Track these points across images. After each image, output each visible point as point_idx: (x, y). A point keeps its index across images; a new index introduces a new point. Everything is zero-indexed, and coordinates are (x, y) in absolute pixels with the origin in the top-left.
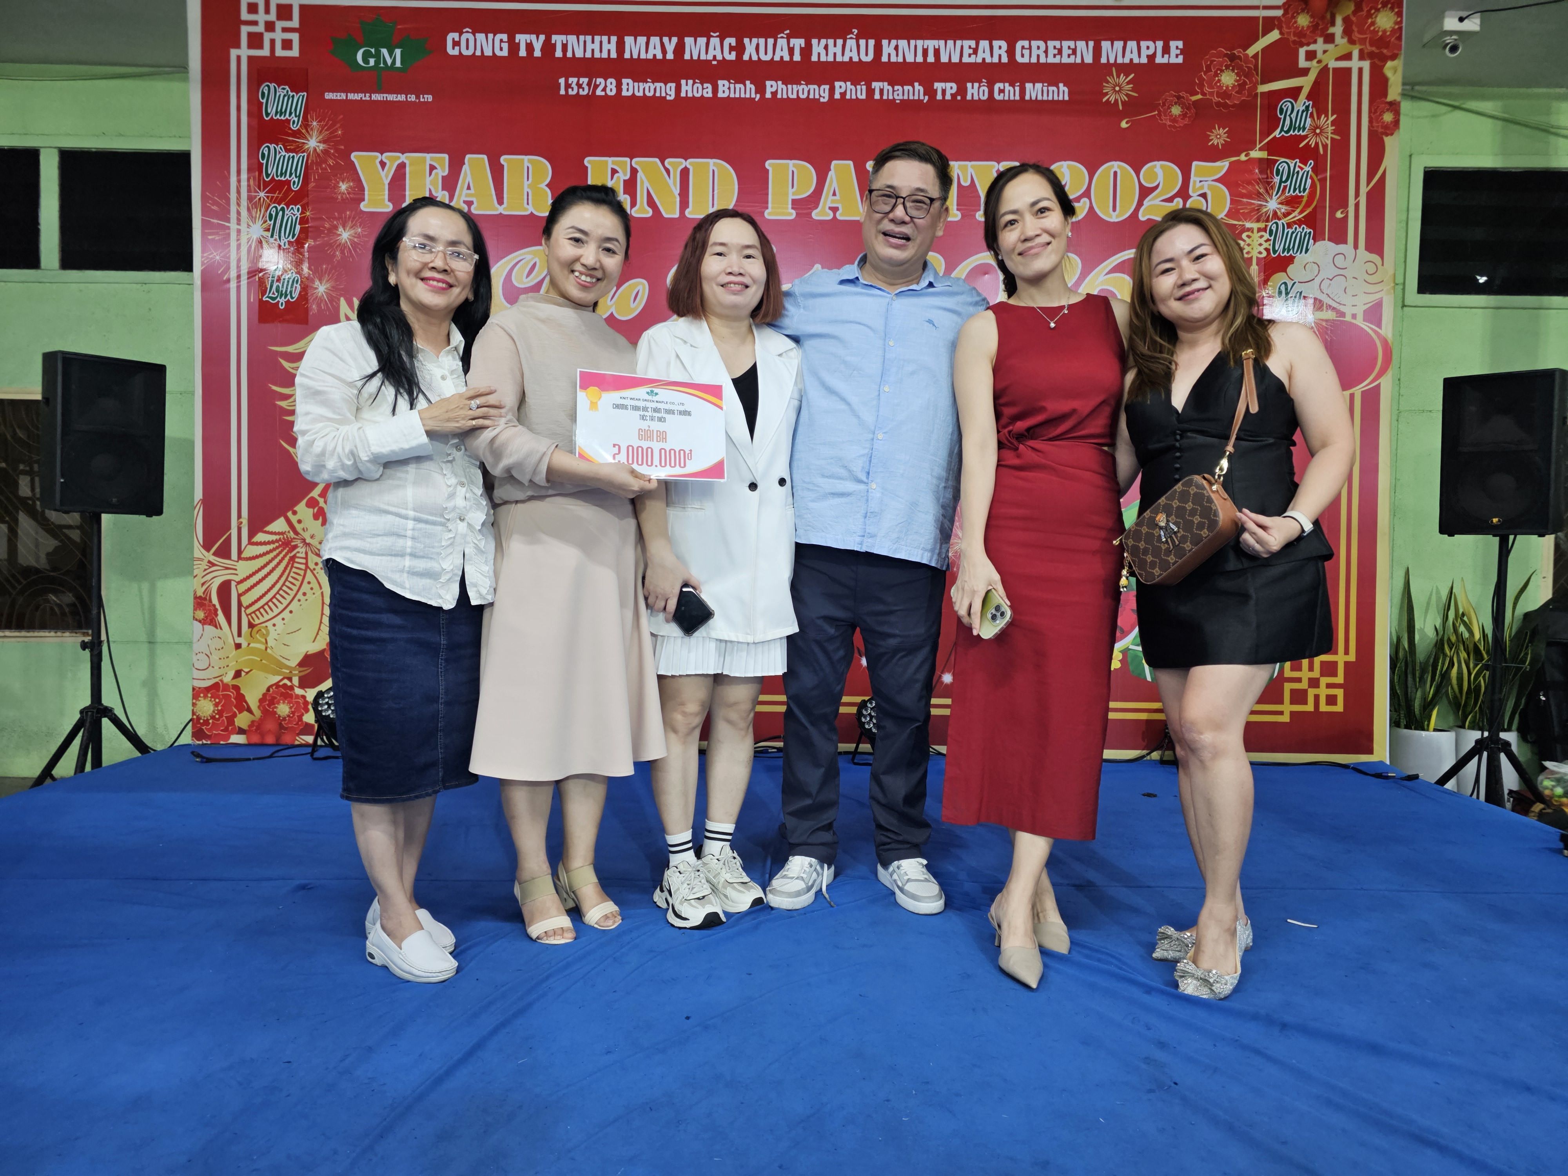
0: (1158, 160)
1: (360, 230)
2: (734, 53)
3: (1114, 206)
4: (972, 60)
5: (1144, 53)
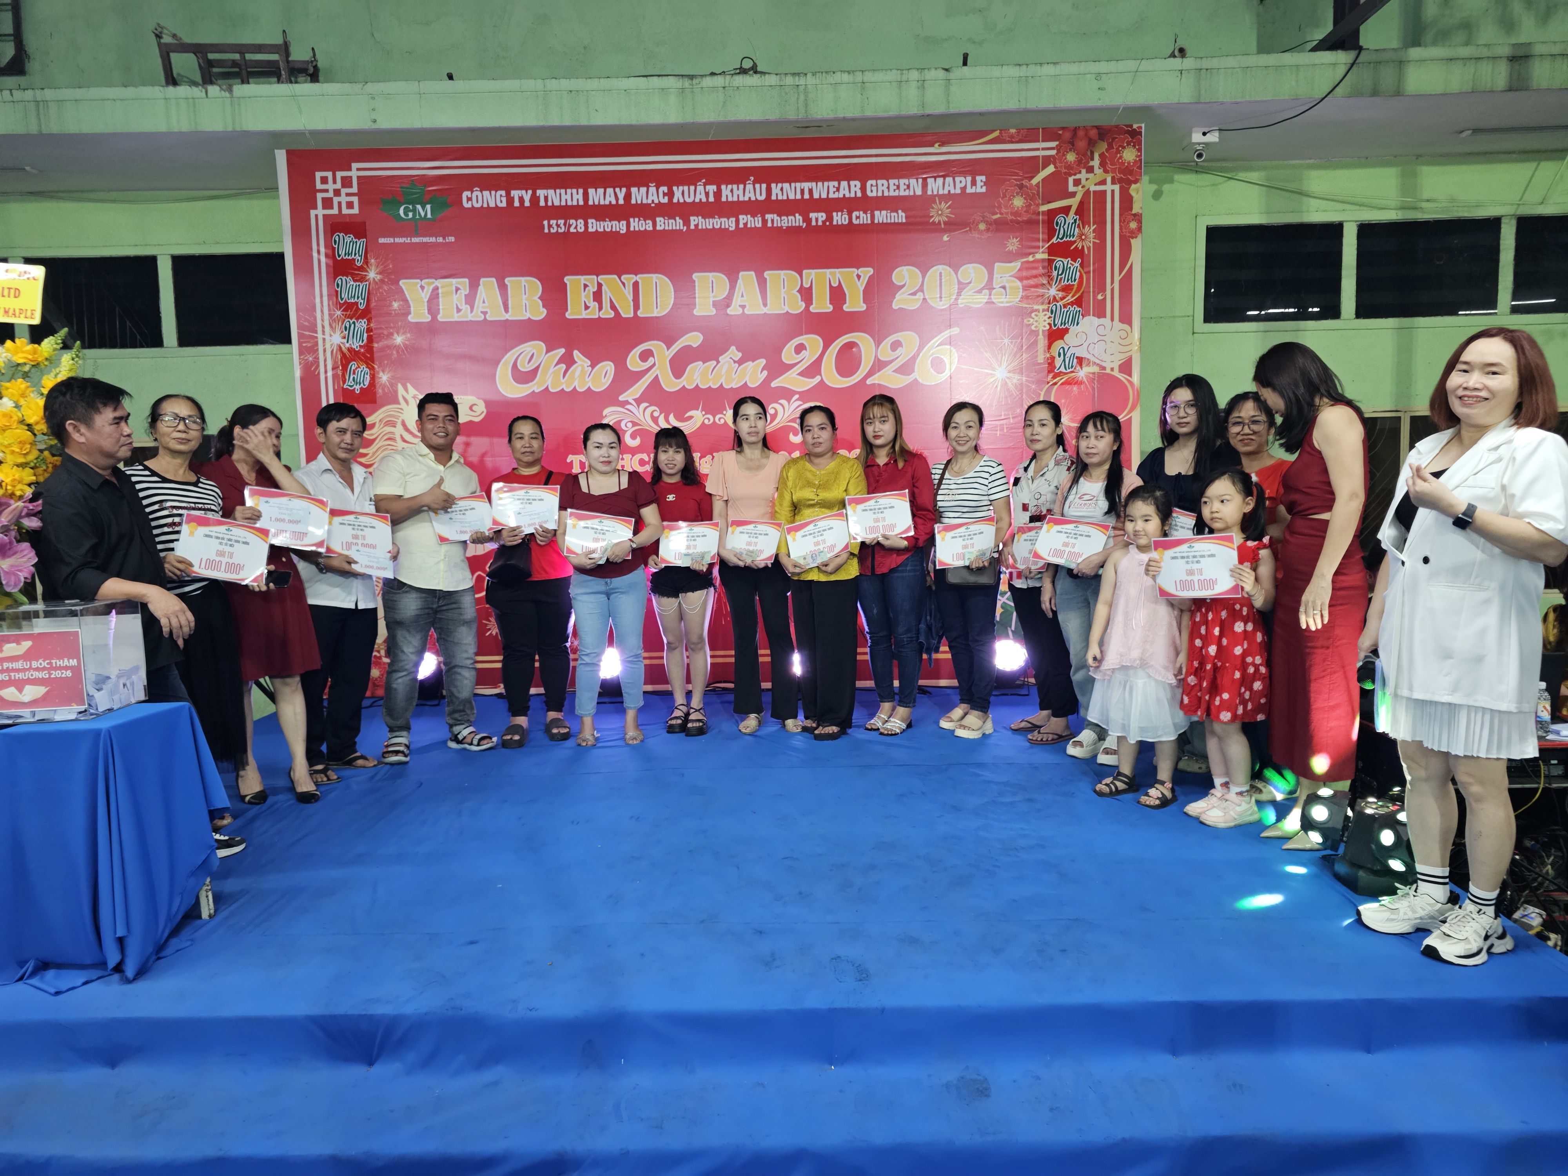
0: (971, 263)
1: (409, 335)
2: (666, 198)
3: (941, 297)
4: (836, 196)
5: (958, 186)
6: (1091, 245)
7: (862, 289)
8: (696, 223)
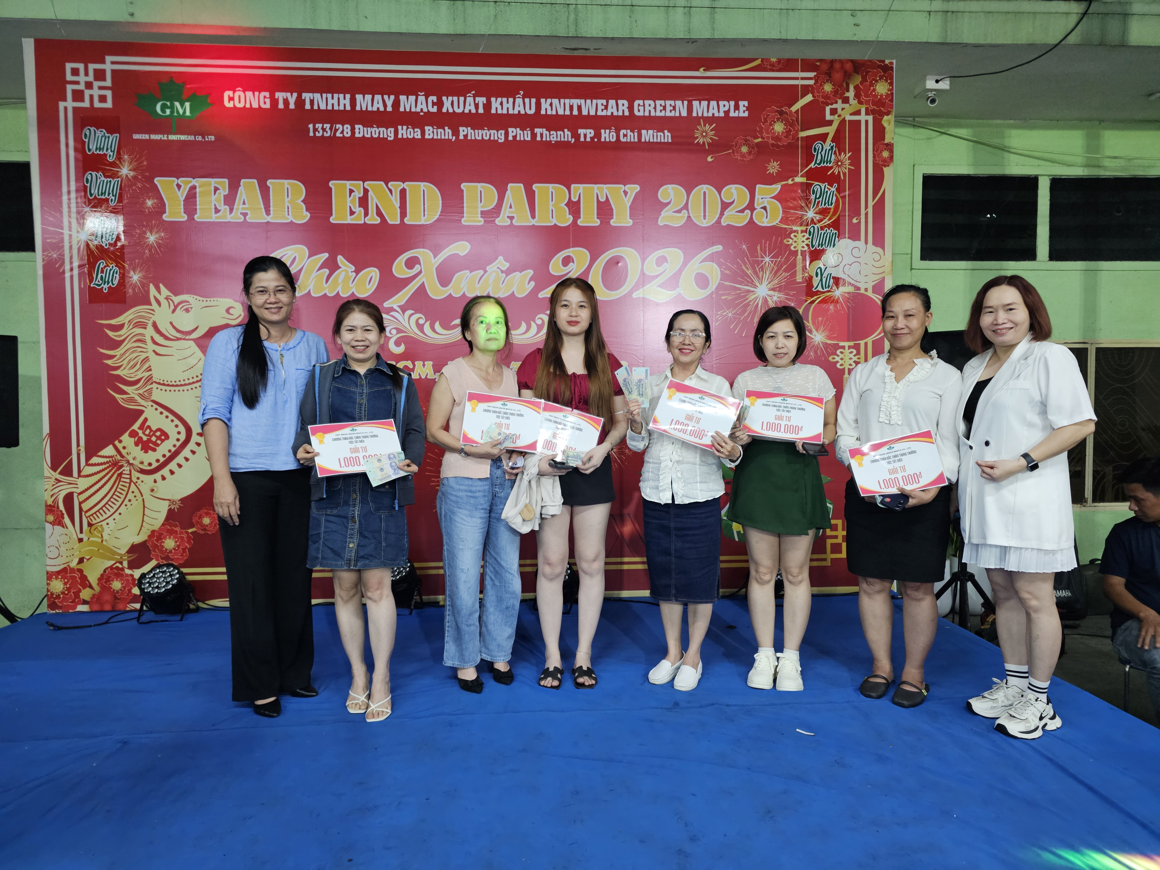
0: (733, 184)
1: (163, 234)
2: (435, 107)
3: (705, 216)
4: (604, 113)
5: (722, 109)
6: (847, 171)
7: (628, 205)
8: (465, 133)
